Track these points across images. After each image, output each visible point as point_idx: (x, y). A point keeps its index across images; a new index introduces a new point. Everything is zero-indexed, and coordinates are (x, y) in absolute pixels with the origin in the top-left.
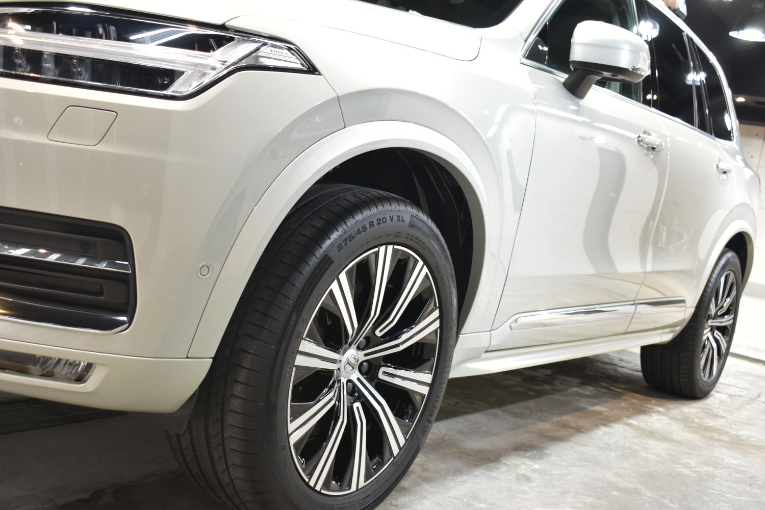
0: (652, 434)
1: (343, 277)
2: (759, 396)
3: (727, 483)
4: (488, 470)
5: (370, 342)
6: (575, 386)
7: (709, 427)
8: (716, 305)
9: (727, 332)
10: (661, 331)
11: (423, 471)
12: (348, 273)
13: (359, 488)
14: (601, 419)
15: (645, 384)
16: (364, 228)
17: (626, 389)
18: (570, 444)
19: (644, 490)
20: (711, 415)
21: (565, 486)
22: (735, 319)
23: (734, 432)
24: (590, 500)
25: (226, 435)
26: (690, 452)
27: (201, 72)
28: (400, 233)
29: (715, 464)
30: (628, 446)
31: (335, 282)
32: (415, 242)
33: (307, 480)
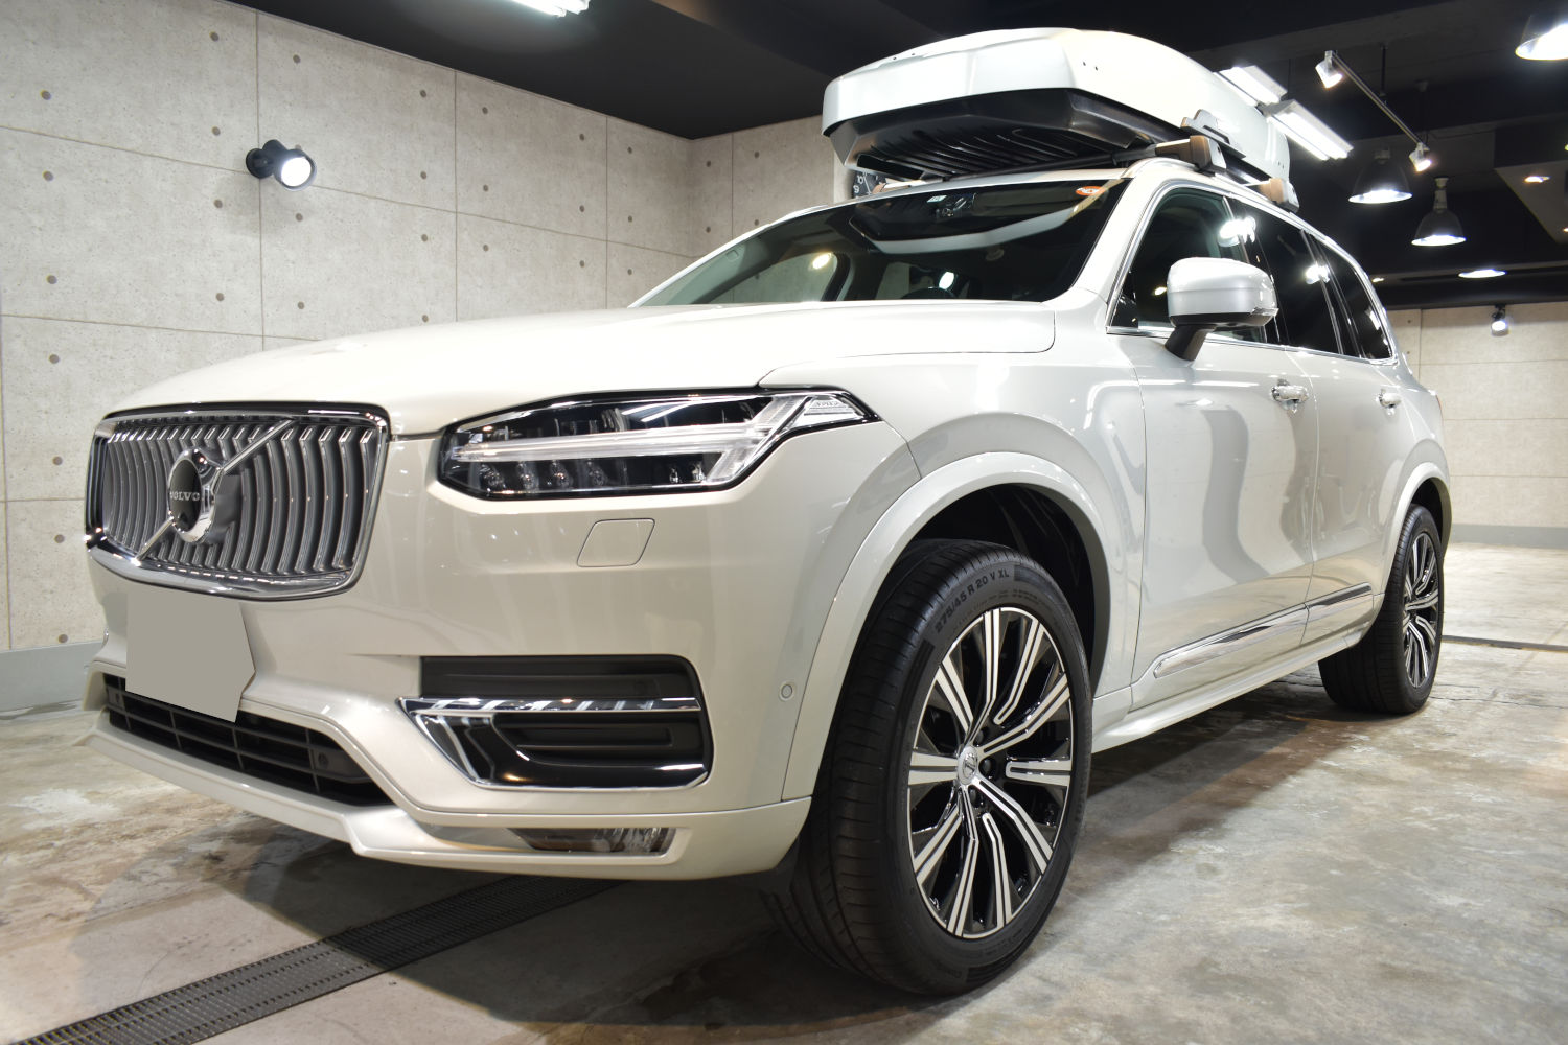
0: (1361, 777)
1: (947, 662)
2: (1494, 694)
3: (1485, 834)
4: (1157, 866)
5: (989, 733)
6: (1238, 723)
7: (1436, 752)
8: (1412, 582)
9: (1434, 615)
10: (1345, 633)
11: (1073, 881)
12: (954, 657)
13: (1007, 922)
14: (1286, 766)
15: (1331, 703)
16: (963, 595)
17: (1307, 716)
18: (1254, 809)
19: (1372, 862)
20: (1435, 734)
21: (1265, 872)
22: (1441, 596)
23: (1474, 755)
24: (1303, 887)
25: (840, 886)
26: (1420, 794)
27: (741, 449)
28: (1006, 591)
29: (1460, 807)
30: (1332, 799)
31: (940, 671)
32: (1026, 598)
33: (944, 926)
